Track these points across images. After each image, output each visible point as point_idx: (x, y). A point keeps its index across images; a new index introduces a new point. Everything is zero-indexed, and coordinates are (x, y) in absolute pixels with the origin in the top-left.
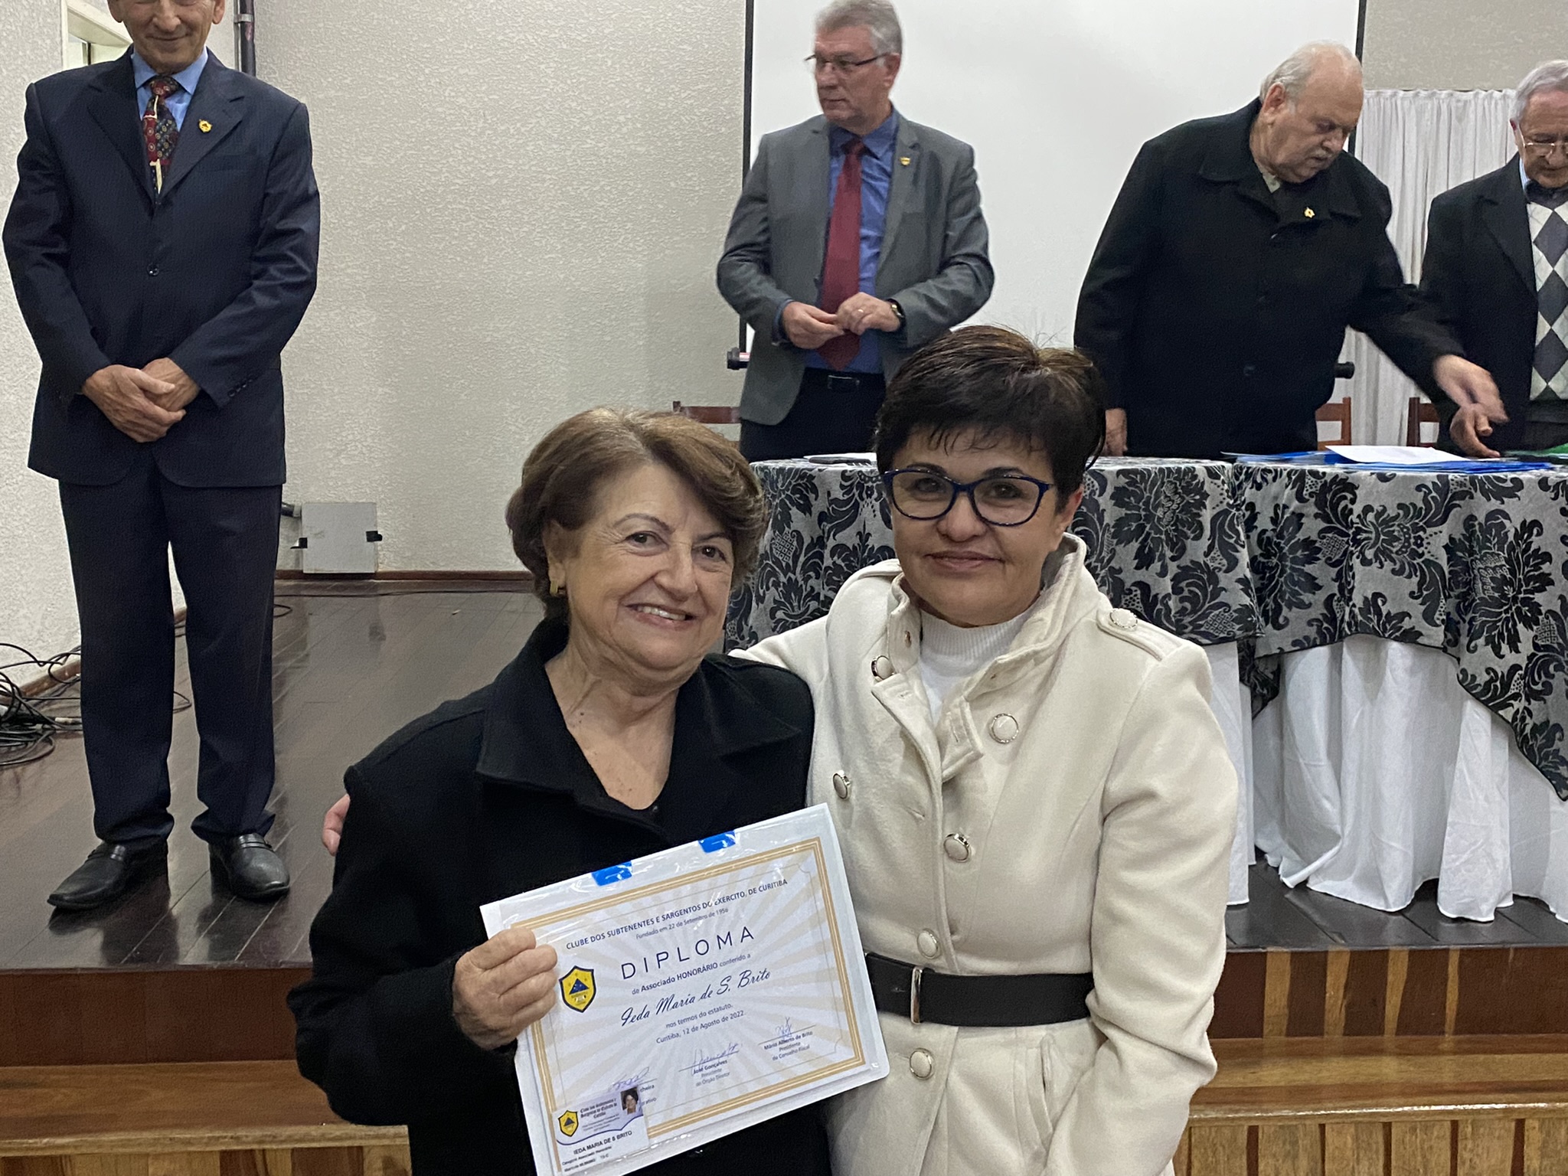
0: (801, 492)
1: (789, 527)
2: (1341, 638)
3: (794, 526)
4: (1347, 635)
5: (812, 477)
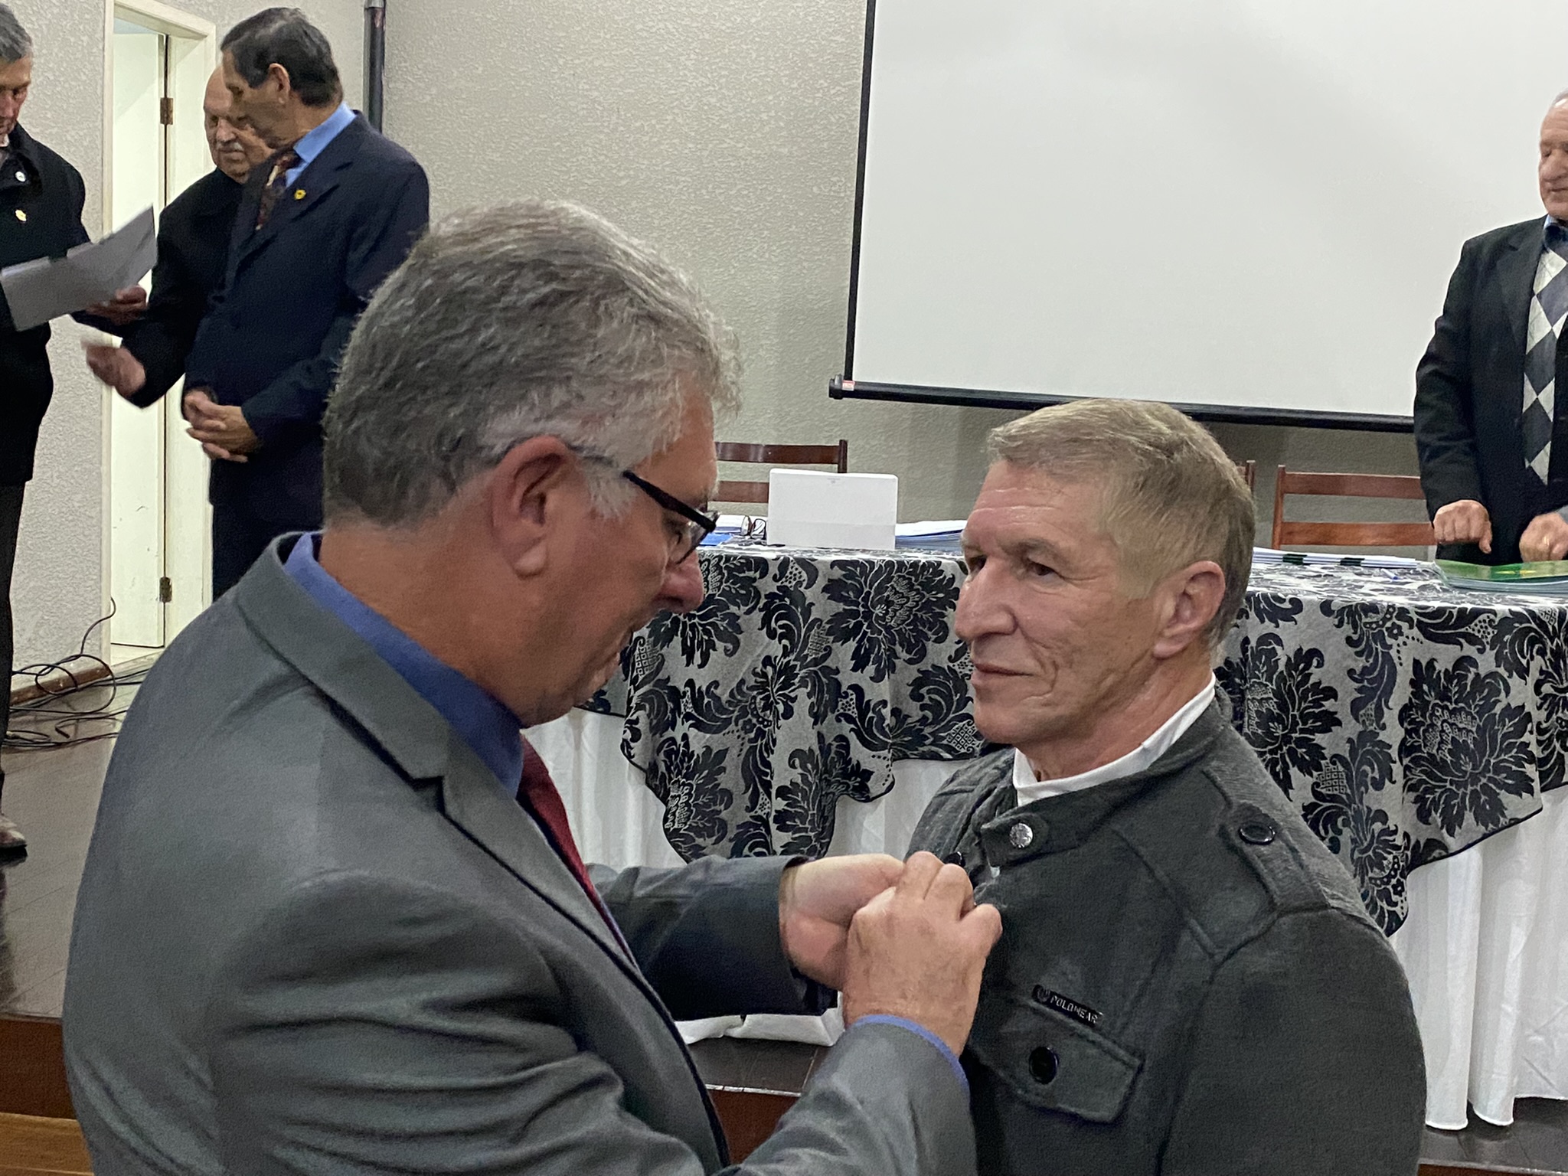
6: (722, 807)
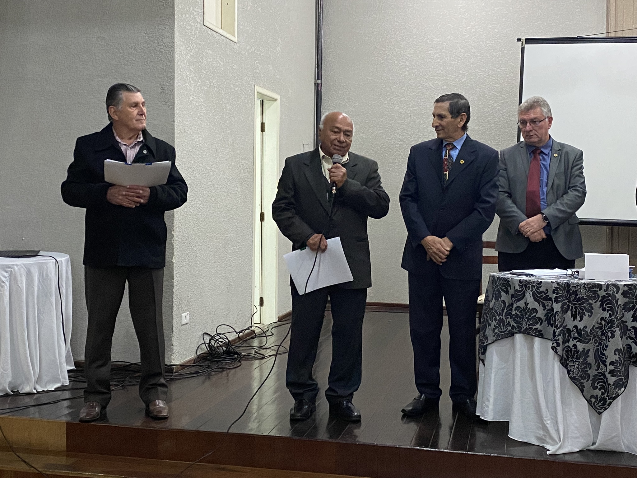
0: (505, 286)
1: (501, 299)
3: (502, 299)
5: (509, 281)
6: (588, 369)
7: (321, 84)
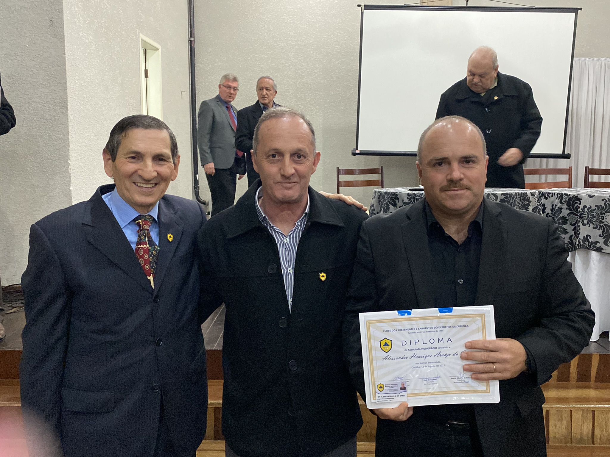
0: (393, 200)
2: (575, 250)
4: (577, 249)
5: (397, 195)
7: (194, 41)
